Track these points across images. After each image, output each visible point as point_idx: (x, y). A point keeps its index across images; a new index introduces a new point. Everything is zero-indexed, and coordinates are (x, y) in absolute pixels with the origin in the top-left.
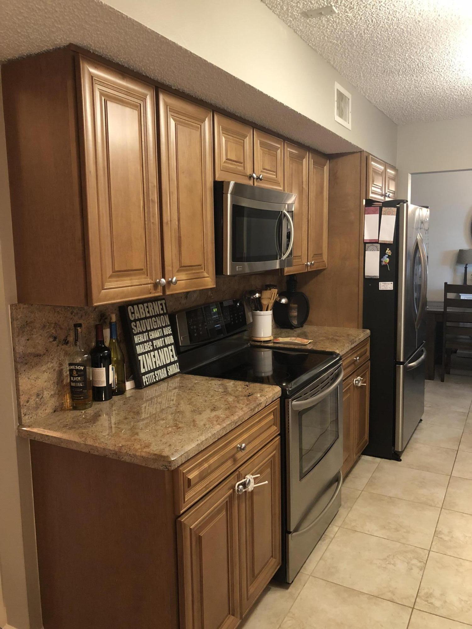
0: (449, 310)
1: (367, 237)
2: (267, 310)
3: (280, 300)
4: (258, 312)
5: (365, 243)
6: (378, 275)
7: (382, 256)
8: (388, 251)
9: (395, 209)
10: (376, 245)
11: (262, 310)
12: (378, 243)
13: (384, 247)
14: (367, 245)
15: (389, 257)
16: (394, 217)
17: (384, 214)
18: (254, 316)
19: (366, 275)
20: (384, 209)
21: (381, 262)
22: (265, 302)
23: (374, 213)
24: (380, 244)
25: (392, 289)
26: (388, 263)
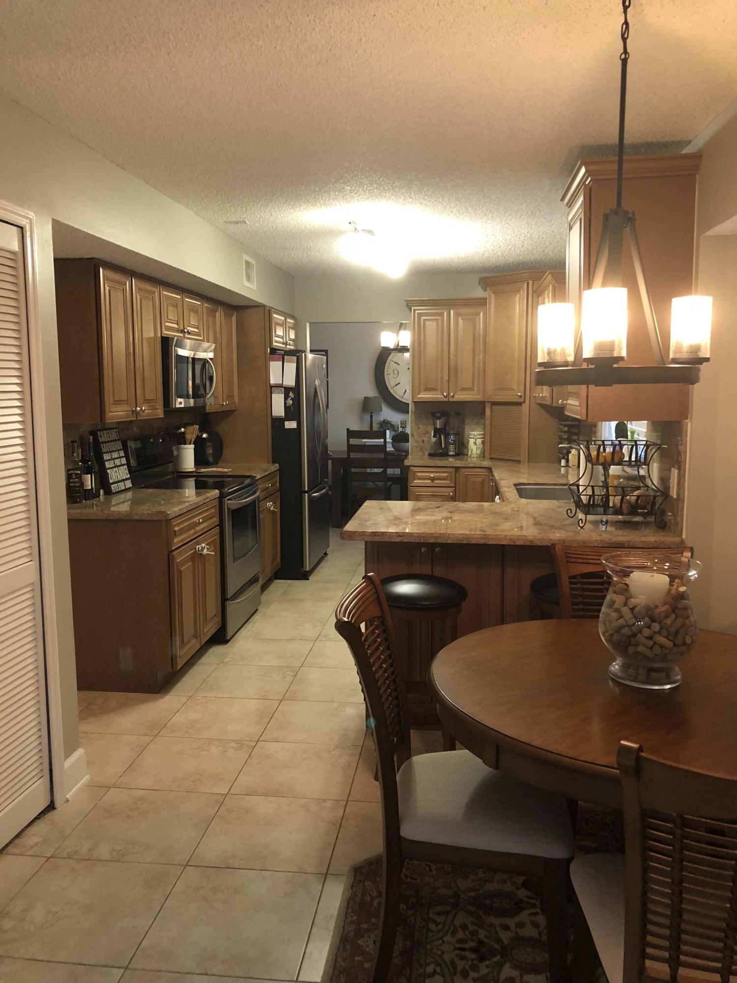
0: (353, 455)
1: (272, 382)
2: (190, 444)
3: (202, 435)
4: (182, 445)
5: (271, 387)
6: (283, 415)
7: (286, 398)
8: (291, 394)
9: (295, 358)
10: (281, 388)
11: (185, 444)
12: (282, 387)
13: (287, 390)
14: (273, 388)
15: (292, 399)
16: (295, 365)
17: (287, 362)
18: (179, 450)
19: (273, 415)
20: (286, 357)
21: (285, 403)
22: (188, 437)
23: (278, 360)
24: (285, 388)
25: (296, 427)
26: (292, 404)
